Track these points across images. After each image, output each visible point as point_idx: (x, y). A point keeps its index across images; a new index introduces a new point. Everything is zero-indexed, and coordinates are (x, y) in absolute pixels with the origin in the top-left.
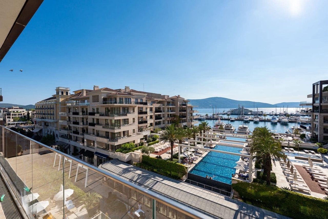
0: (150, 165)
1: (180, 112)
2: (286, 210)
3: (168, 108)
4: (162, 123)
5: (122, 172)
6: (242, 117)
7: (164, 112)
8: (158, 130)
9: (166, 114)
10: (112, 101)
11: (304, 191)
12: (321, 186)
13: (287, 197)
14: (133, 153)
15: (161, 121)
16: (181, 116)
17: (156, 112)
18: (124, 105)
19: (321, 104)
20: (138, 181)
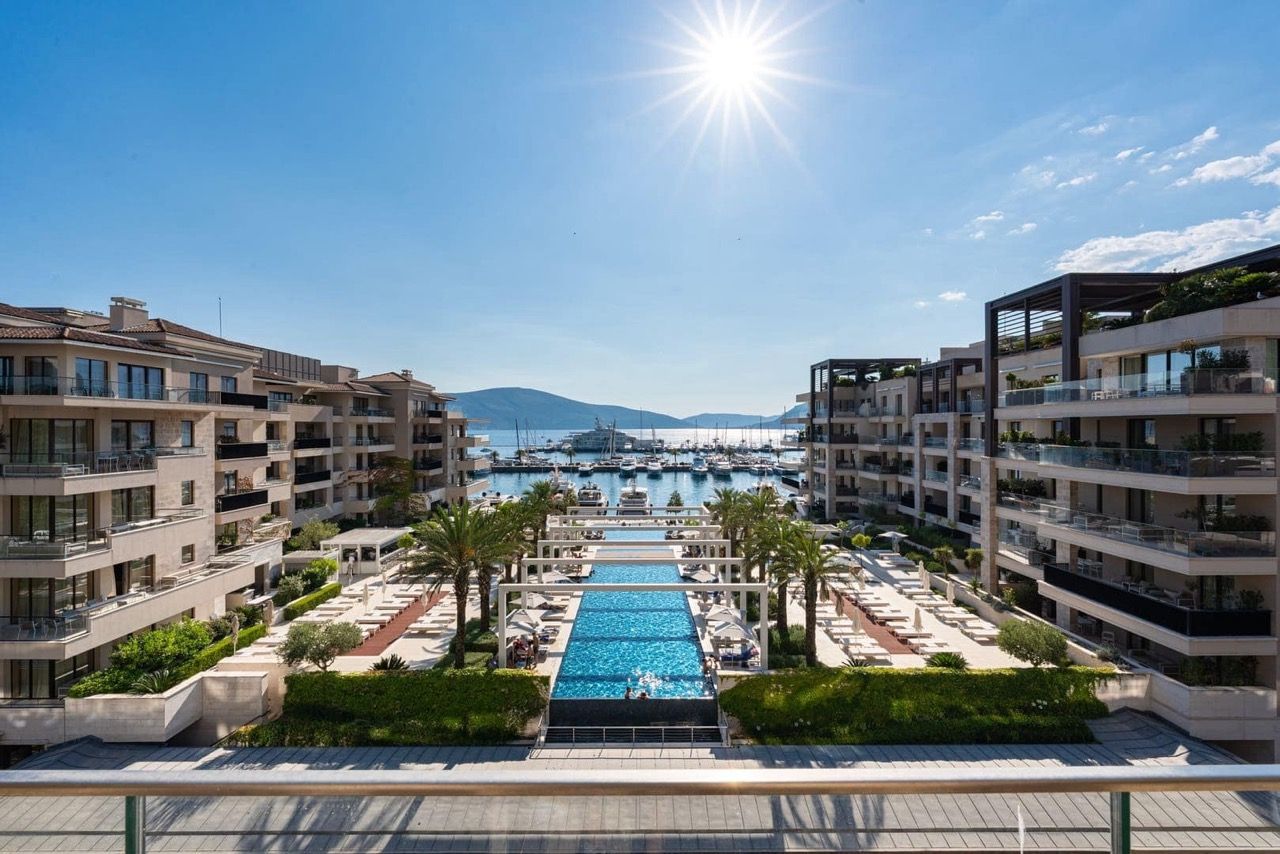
0: (347, 717)
1: (416, 445)
2: (863, 727)
3: (359, 427)
4: (330, 496)
5: (164, 812)
6: (612, 458)
7: (341, 445)
8: (321, 532)
9: (348, 452)
10: (11, 375)
11: (877, 657)
12: (897, 635)
13: (863, 688)
14: (214, 678)
15: (325, 489)
16: (419, 461)
17: (300, 444)
18: (117, 402)
19: (833, 420)
20: (305, 824)
